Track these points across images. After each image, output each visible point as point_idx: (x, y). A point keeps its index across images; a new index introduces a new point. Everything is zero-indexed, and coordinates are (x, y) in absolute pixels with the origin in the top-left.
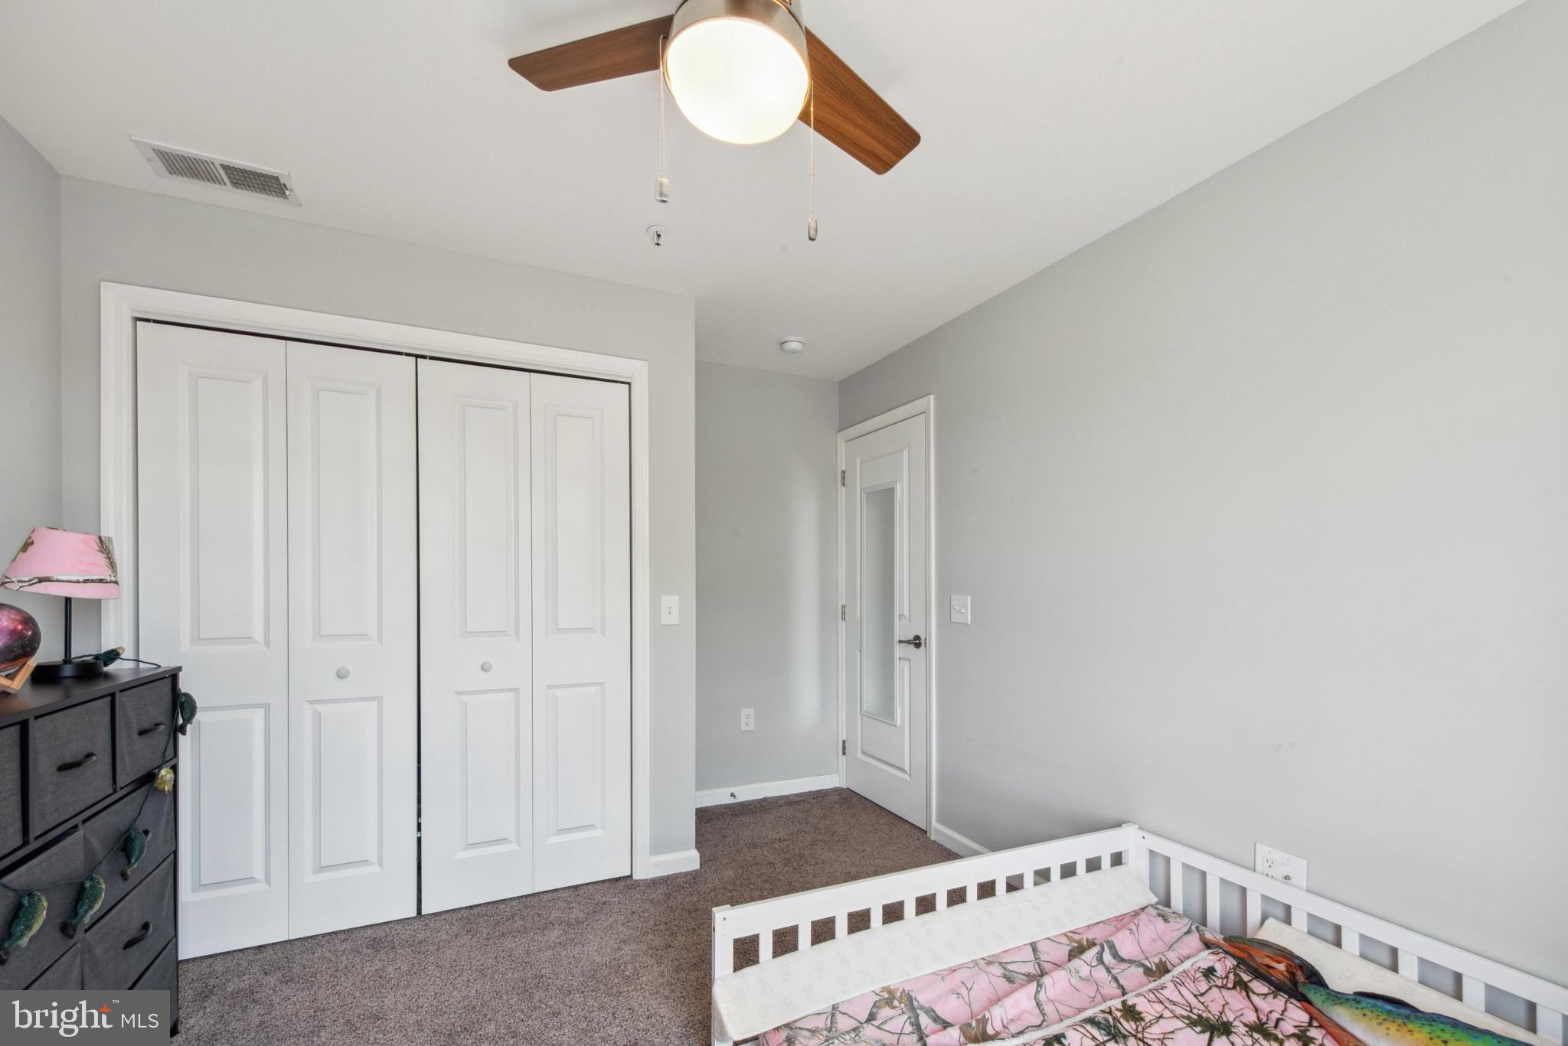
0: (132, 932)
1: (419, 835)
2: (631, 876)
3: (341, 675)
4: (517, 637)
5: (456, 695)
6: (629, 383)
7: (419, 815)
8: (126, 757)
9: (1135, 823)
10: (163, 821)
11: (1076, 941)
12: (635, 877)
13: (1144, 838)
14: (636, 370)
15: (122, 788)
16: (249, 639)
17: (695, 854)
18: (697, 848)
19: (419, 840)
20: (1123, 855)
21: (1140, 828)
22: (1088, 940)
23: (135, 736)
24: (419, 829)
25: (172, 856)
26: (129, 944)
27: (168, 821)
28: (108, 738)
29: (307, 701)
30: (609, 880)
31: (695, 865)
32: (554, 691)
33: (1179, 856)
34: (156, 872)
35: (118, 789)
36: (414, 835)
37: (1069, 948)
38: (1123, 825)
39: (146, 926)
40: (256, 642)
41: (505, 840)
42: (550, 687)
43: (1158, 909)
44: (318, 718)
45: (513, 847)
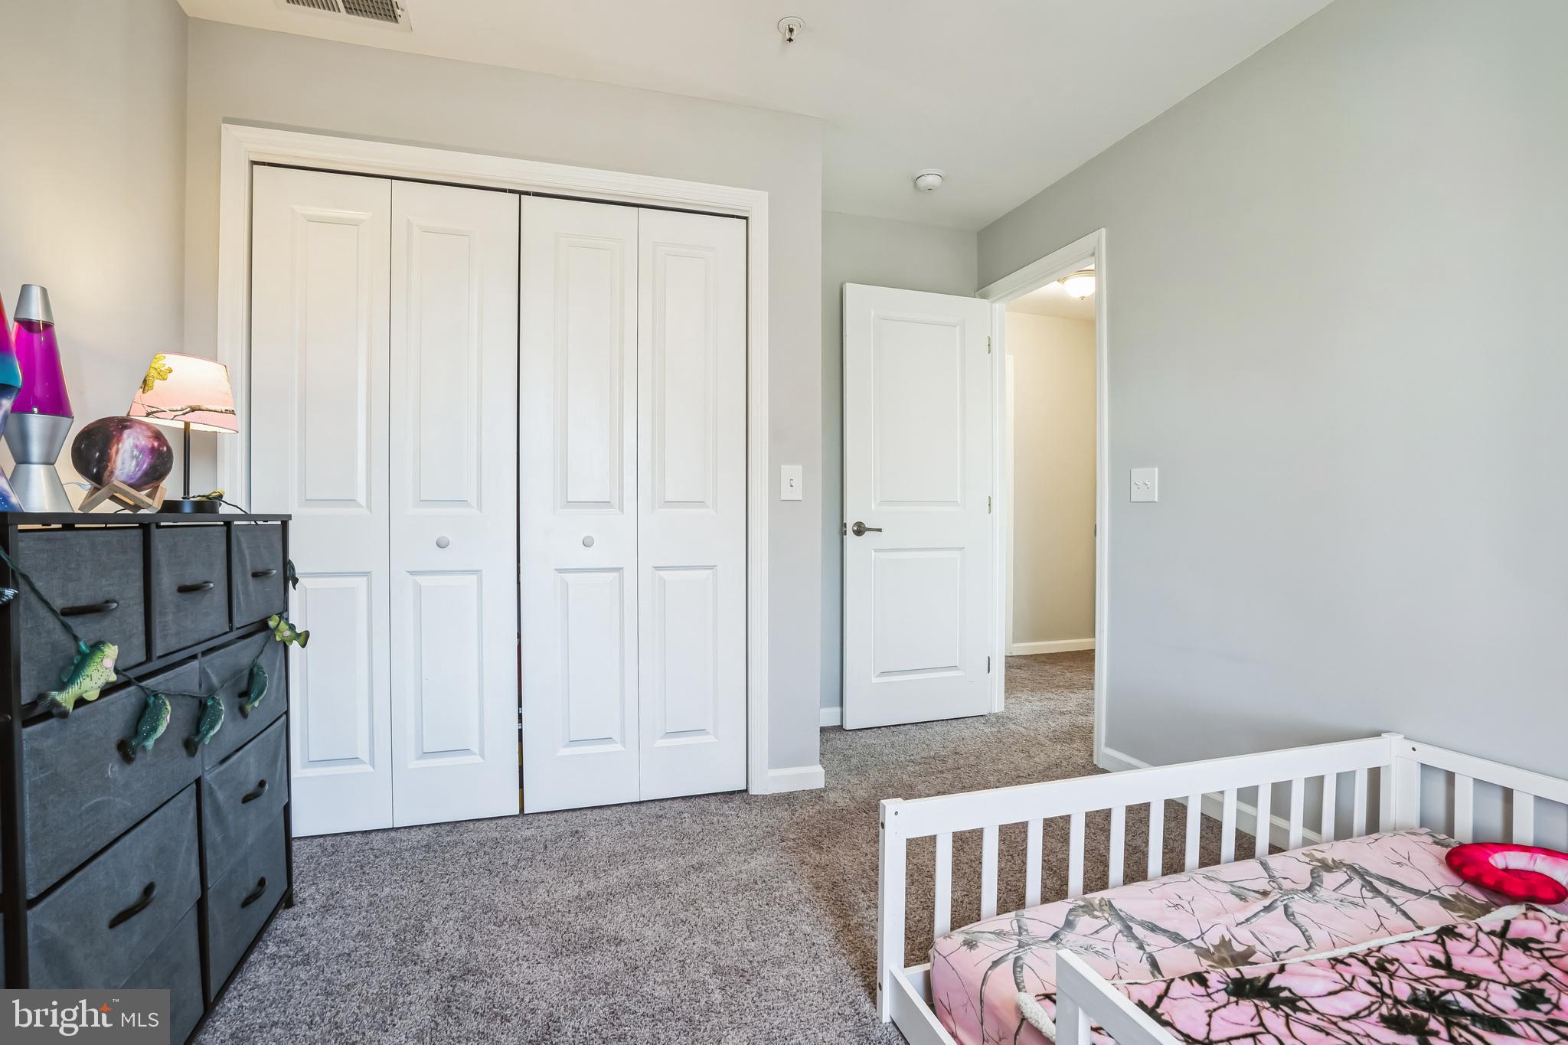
0: (251, 787)
1: (520, 727)
2: (746, 791)
3: (441, 545)
4: (621, 510)
5: (556, 572)
6: (746, 218)
7: (520, 705)
8: (241, 596)
9: (1398, 733)
10: (276, 675)
11: (1318, 860)
12: (752, 792)
13: (1414, 749)
14: (756, 203)
15: (238, 629)
16: (352, 502)
17: (819, 769)
18: (821, 763)
19: (520, 731)
20: (1382, 772)
21: (1405, 738)
22: (1333, 860)
23: (249, 575)
24: (520, 716)
25: (284, 718)
26: (247, 799)
27: (280, 677)
28: (225, 571)
29: (408, 572)
30: (722, 793)
31: (819, 783)
32: (662, 573)
33: (1467, 769)
34: (271, 728)
35: (234, 629)
36: (516, 727)
37: (1311, 867)
38: (1382, 735)
39: (262, 784)
40: (360, 506)
41: (608, 740)
42: (657, 568)
43: (1433, 837)
44: (418, 589)
45: (618, 747)
